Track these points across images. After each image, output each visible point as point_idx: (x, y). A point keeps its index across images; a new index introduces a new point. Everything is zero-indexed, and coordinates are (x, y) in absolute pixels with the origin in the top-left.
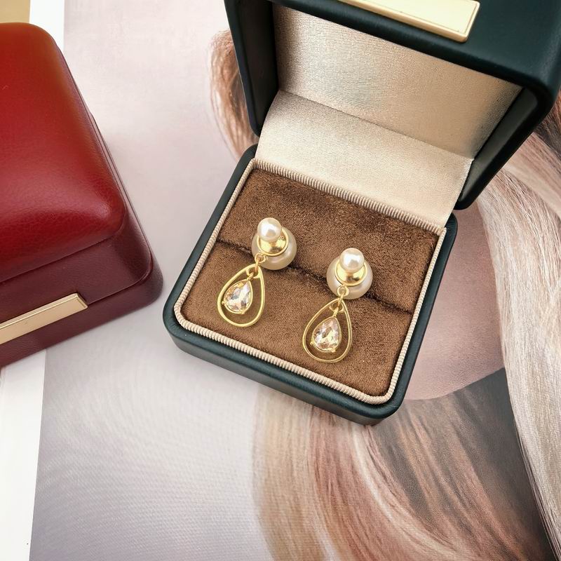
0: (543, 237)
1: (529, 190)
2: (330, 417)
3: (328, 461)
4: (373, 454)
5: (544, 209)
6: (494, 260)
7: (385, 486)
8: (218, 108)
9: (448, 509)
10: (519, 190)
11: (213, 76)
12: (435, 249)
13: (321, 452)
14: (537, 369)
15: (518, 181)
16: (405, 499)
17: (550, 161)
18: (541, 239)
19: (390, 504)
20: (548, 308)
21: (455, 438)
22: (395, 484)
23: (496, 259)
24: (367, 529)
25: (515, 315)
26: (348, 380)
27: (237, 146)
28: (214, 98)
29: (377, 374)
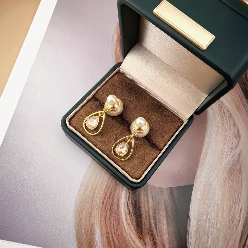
0: (229, 136)
1: (231, 115)
2: (116, 181)
3: (110, 198)
5: (234, 125)
6: (205, 139)
7: (128, 216)
8: (114, 41)
9: (150, 232)
10: (227, 114)
11: (117, 27)
12: (180, 127)
13: (108, 194)
14: (207, 189)
15: (228, 110)
16: (135, 223)
17: (244, 106)
18: (228, 137)
19: (128, 223)
20: (220, 166)
21: (163, 206)
22: (133, 216)
23: (207, 139)
24: (115, 230)
25: (206, 164)
26: (126, 169)
27: (116, 59)
28: (114, 36)
29: (138, 171)
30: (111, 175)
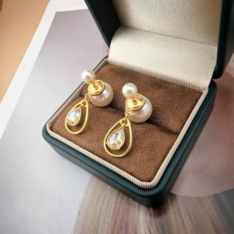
3: (121, 227)
4: (151, 228)
26: (129, 170)
29: (147, 168)
30: (119, 193)
